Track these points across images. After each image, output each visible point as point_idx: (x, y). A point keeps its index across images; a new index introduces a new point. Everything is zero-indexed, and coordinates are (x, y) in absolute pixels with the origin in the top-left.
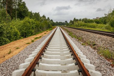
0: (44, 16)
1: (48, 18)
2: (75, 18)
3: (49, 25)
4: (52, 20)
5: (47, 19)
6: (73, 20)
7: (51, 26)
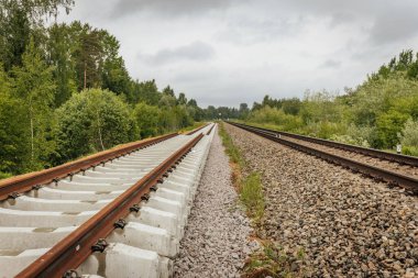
0: (168, 91)
1: (182, 95)
2: (267, 97)
3: (185, 118)
4: (193, 103)
5: (177, 97)
6: (260, 102)
7: (191, 120)
